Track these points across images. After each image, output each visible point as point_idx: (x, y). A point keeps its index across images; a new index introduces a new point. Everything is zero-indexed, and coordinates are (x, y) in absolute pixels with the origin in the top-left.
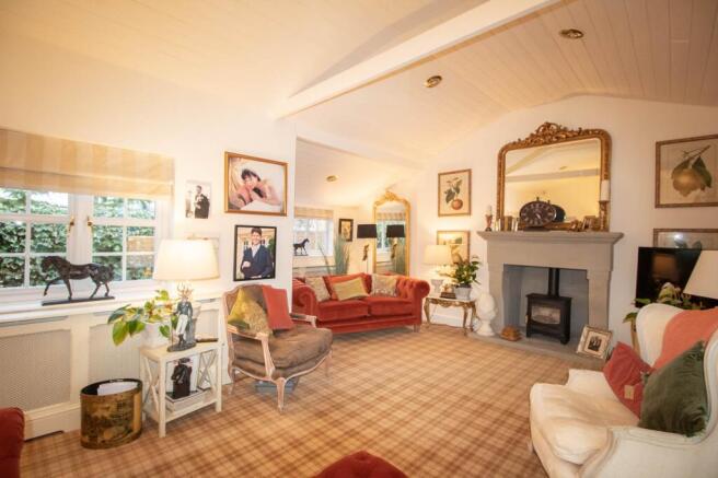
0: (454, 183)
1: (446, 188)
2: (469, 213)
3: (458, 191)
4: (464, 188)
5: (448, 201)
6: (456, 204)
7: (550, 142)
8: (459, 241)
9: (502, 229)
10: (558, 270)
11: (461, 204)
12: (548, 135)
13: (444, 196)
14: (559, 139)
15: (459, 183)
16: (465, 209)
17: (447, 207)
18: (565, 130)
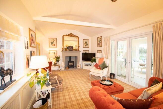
0: (53, 41)
1: (51, 41)
2: (57, 47)
3: (54, 42)
4: (55, 42)
5: (51, 44)
6: (53, 45)
7: (71, 36)
8: (55, 53)
9: (65, 50)
10: (71, 57)
11: (55, 45)
12: (71, 35)
13: (50, 43)
14: (72, 36)
15: (54, 41)
16: (56, 46)
17: (51, 46)
18: (73, 35)
